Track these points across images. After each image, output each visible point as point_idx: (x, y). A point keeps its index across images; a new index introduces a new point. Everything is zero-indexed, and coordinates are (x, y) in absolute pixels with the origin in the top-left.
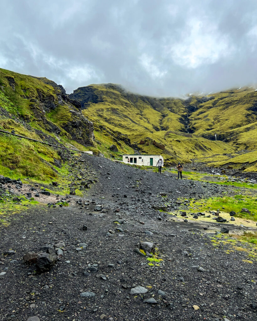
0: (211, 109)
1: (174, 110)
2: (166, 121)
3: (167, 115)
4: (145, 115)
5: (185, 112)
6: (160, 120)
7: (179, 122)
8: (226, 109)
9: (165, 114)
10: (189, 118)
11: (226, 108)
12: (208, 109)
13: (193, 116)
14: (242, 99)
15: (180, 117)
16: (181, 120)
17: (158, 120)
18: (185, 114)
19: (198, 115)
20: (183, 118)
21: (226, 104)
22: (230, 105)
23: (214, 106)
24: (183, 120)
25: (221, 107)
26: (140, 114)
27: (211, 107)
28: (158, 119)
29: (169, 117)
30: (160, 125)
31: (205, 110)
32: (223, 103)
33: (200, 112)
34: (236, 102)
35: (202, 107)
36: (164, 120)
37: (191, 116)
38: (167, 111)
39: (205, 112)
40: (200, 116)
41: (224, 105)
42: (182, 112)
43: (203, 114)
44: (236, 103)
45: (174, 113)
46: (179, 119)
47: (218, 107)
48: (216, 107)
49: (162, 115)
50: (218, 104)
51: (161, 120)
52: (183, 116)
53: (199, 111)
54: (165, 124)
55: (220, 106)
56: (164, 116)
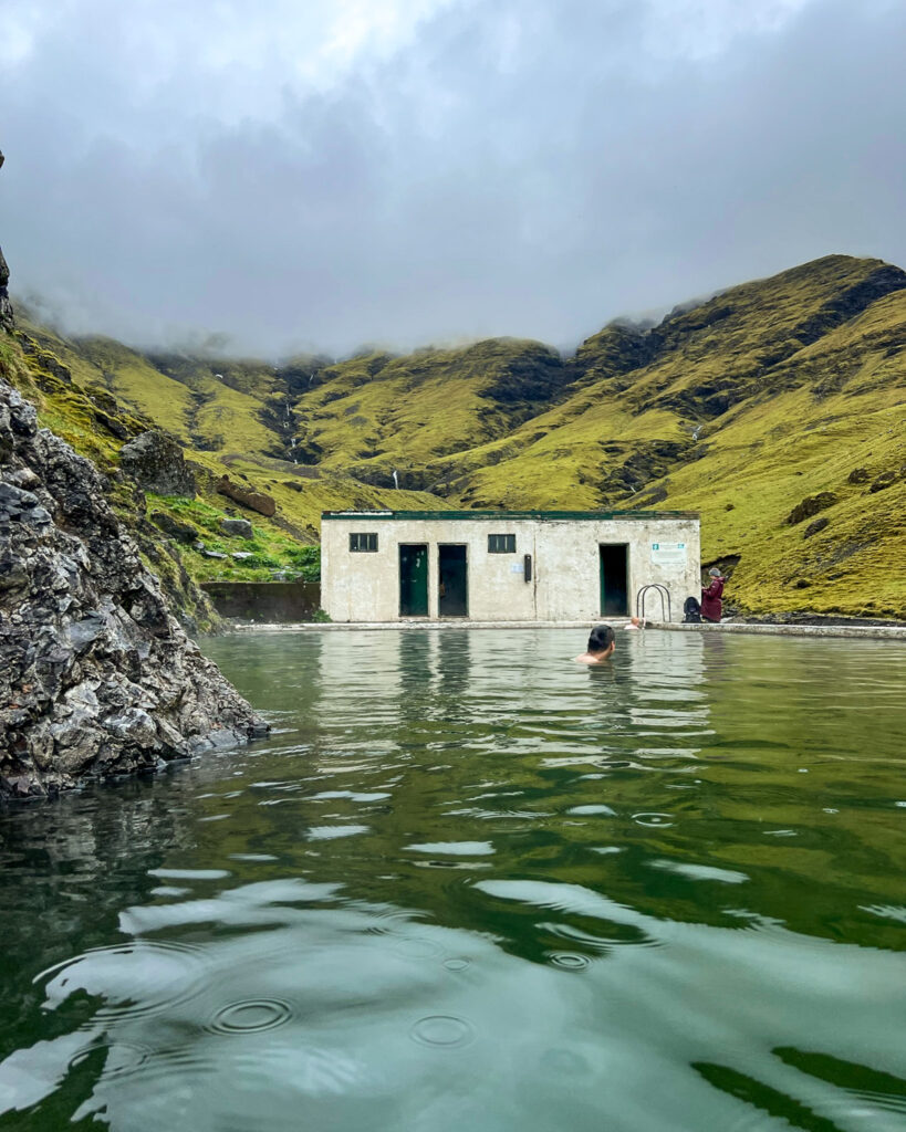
0: (366, 386)
1: (235, 380)
2: (212, 416)
3: (212, 395)
4: (126, 390)
5: (275, 391)
6: (186, 411)
7: (260, 422)
8: (415, 390)
9: (206, 392)
10: (294, 411)
11: (415, 385)
12: (356, 385)
13: (307, 406)
14: (461, 360)
15: (260, 405)
16: (267, 419)
17: (179, 412)
18: (278, 395)
19: (324, 403)
20: (272, 411)
21: (413, 372)
22: (425, 378)
23: (376, 376)
24: (271, 417)
25: (398, 383)
26: (105, 383)
27: (363, 381)
28: (179, 406)
29: (220, 402)
30: (186, 428)
31: (344, 388)
32: (403, 369)
33: (328, 394)
34: (444, 369)
35: (335, 377)
36: (202, 412)
37: (298, 406)
38: (211, 384)
39: (345, 395)
40: (332, 407)
41: (407, 375)
42: (267, 391)
43: (342, 401)
44: (445, 372)
45: (238, 390)
46: (259, 413)
47: (388, 382)
48: (383, 379)
49: (194, 395)
50: (386, 370)
51: (191, 413)
52: (271, 403)
53: (326, 391)
54: (206, 428)
55: (393, 377)
56: (201, 399)
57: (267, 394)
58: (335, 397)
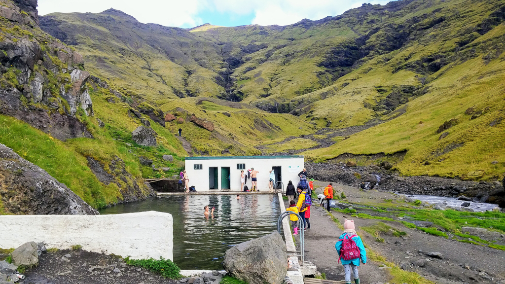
0: (264, 63)
1: (205, 63)
2: (194, 81)
3: (195, 71)
4: (157, 70)
5: (223, 67)
6: (183, 79)
7: (216, 83)
8: (287, 64)
9: (192, 70)
10: (231, 77)
11: (287, 62)
12: (260, 63)
13: (237, 74)
14: (309, 49)
15: (216, 74)
16: (218, 80)
17: (180, 79)
18: (224, 70)
19: (245, 72)
20: (221, 77)
21: (286, 56)
22: (292, 58)
23: (269, 58)
24: (221, 80)
25: (279, 61)
26: (148, 67)
27: (263, 61)
28: (180, 77)
29: (198, 74)
30: (184, 87)
31: (253, 65)
32: (281, 55)
34: (300, 54)
35: (250, 60)
36: (190, 79)
37: (233, 74)
38: (194, 66)
39: (254, 68)
40: (248, 74)
41: (283, 57)
42: (219, 68)
43: (253, 71)
44: (301, 56)
45: (206, 68)
46: (216, 78)
47: (274, 61)
48: (272, 60)
49: (187, 71)
50: (274, 55)
51: (185, 80)
52: (221, 73)
53: (246, 67)
54: (192, 86)
55: (277, 58)
56: (189, 73)
57: (219, 69)
58: (250, 69)
